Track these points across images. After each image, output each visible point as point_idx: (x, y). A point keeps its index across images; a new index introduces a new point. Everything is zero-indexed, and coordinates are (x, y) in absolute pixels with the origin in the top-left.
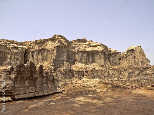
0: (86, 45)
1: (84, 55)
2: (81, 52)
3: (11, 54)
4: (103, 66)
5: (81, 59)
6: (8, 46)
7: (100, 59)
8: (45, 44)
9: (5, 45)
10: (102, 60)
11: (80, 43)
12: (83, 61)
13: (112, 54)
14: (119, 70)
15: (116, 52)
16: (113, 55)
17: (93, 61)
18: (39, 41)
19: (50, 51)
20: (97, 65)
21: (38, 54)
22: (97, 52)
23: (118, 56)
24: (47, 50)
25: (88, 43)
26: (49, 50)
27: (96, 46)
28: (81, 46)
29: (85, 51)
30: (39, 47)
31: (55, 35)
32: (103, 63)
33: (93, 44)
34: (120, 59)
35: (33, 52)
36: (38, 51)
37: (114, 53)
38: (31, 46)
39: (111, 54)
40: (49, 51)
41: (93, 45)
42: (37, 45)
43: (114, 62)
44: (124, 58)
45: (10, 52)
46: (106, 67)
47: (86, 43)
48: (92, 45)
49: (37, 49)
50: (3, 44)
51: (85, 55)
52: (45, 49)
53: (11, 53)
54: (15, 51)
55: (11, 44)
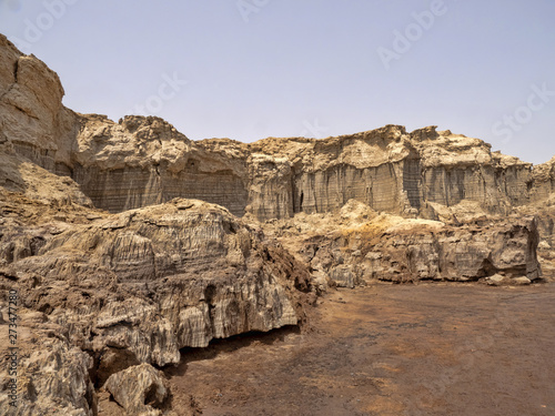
0: (438, 145)
1: (438, 177)
2: (429, 168)
3: (260, 182)
4: (492, 210)
5: (432, 189)
6: (248, 161)
7: (482, 187)
8: (345, 149)
9: (242, 158)
10: (488, 190)
11: (424, 142)
12: (438, 196)
13: (506, 170)
14: (546, 220)
15: (518, 163)
16: (508, 173)
17: (462, 195)
18: (330, 143)
19: (366, 171)
20: (474, 204)
21: (327, 180)
22: (470, 167)
23: (525, 175)
24: (354, 167)
25: (442, 140)
26: (361, 167)
27: (467, 148)
28: (428, 150)
29: (442, 166)
30: (331, 159)
31: (389, 126)
32: (492, 200)
33: (456, 141)
34: (529, 184)
35: (312, 175)
36: (329, 172)
37: (510, 167)
38: (305, 157)
39: (500, 169)
40: (362, 170)
41: (458, 144)
42: (322, 155)
43: (513, 193)
44: (543, 181)
45: (257, 176)
46: (501, 211)
47: (437, 141)
48: (455, 144)
49: (323, 167)
50: (237, 153)
51: (442, 176)
52: (347, 165)
53: (260, 179)
54: (270, 173)
55: (254, 155)
